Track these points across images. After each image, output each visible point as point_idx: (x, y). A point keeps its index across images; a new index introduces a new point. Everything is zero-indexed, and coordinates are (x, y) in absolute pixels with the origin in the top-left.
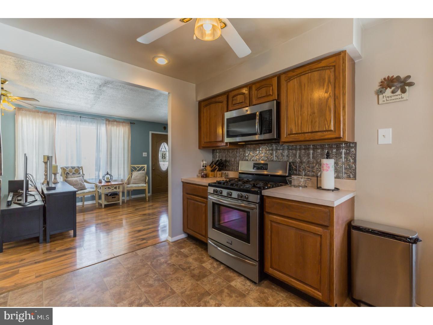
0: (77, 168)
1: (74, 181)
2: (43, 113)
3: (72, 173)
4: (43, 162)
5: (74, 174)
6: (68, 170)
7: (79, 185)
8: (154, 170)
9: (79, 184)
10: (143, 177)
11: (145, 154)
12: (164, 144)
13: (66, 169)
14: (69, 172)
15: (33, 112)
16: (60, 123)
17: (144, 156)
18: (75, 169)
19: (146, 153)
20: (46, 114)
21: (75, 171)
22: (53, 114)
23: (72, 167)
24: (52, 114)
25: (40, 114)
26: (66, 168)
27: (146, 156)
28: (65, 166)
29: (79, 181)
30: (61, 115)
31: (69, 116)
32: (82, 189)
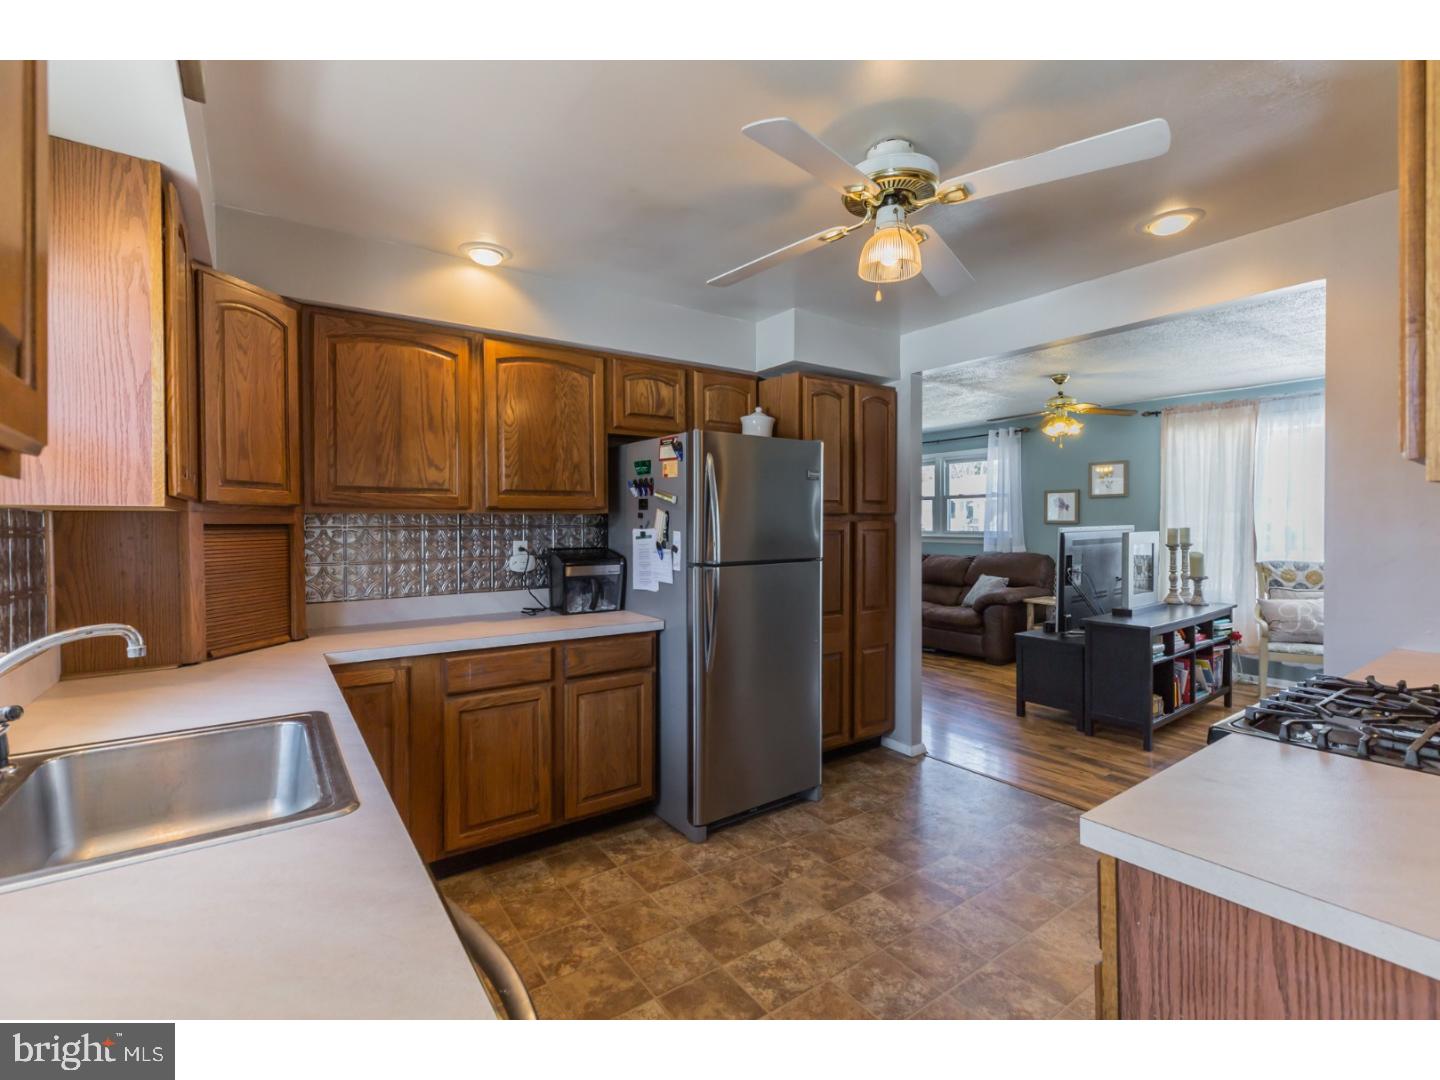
0: (1317, 568)
1: (1283, 611)
2: (1222, 408)
3: (1293, 584)
4: (1168, 546)
5: (1301, 585)
6: (1279, 571)
7: (1299, 624)
9: (1297, 622)
13: (1272, 568)
14: (1282, 578)
15: (1198, 411)
16: (1271, 426)
18: (1310, 570)
20: (1231, 407)
21: (1308, 577)
22: (1251, 404)
23: (1298, 563)
24: (1247, 404)
25: (1215, 412)
26: (1274, 566)
28: (1272, 559)
29: (1299, 612)
30: (1275, 399)
31: (1300, 396)
32: (1307, 640)
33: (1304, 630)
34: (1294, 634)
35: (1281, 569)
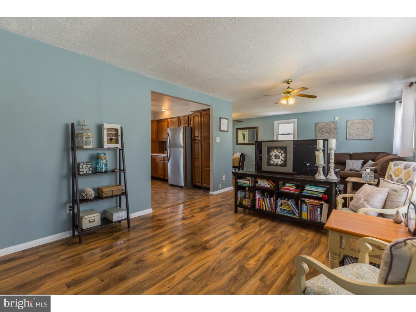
3: (397, 179)
14: (394, 173)
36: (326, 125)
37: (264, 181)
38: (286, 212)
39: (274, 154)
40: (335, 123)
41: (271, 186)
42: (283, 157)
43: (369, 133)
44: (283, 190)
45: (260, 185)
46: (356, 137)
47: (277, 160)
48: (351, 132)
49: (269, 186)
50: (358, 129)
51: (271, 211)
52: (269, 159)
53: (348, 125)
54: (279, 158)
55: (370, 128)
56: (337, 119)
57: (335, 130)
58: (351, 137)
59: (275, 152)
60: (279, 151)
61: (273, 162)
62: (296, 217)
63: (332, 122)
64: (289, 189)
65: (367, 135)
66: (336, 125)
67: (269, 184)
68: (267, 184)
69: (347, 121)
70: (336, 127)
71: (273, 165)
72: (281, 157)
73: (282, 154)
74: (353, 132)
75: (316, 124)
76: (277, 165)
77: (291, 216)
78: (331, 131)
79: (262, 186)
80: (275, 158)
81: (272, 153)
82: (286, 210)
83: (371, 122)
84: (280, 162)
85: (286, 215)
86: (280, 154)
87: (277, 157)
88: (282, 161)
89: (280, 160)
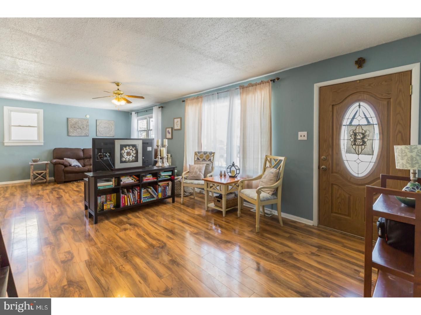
0: (208, 154)
1: (191, 168)
2: (196, 99)
3: (202, 159)
5: (204, 160)
8: (325, 170)
9: (193, 172)
10: (271, 180)
11: (302, 135)
12: (359, 106)
13: (198, 154)
14: (200, 157)
15: (192, 100)
17: (300, 138)
19: (305, 133)
20: (198, 99)
21: (206, 157)
22: (201, 98)
27: (305, 138)
29: (195, 169)
31: (210, 95)
32: (196, 179)
33: (195, 175)
34: (192, 177)
35: (200, 154)
36: (78, 122)
37: (128, 177)
38: (146, 198)
39: (126, 151)
40: (87, 120)
41: (134, 181)
42: (134, 154)
43: (112, 131)
44: (145, 181)
45: (124, 183)
46: (104, 134)
47: (128, 157)
48: (100, 130)
49: (133, 181)
50: (105, 127)
51: (134, 203)
52: (121, 156)
53: (98, 124)
54: (131, 155)
55: (113, 127)
56: (88, 116)
57: (87, 127)
58: (100, 134)
59: (127, 150)
60: (131, 149)
61: (125, 158)
62: (155, 199)
63: (84, 119)
64: (149, 179)
65: (111, 133)
66: (88, 123)
67: (132, 179)
68: (131, 179)
69: (96, 120)
70: (88, 124)
71: (125, 162)
72: (132, 154)
73: (133, 151)
74: (102, 130)
75: (68, 119)
76: (129, 161)
77: (152, 200)
78: (83, 127)
79: (126, 183)
80: (127, 155)
81: (124, 151)
82: (146, 197)
83: (113, 123)
84: (132, 158)
85: (148, 201)
86: (131, 151)
87: (129, 154)
88: (133, 157)
89: (131, 156)
